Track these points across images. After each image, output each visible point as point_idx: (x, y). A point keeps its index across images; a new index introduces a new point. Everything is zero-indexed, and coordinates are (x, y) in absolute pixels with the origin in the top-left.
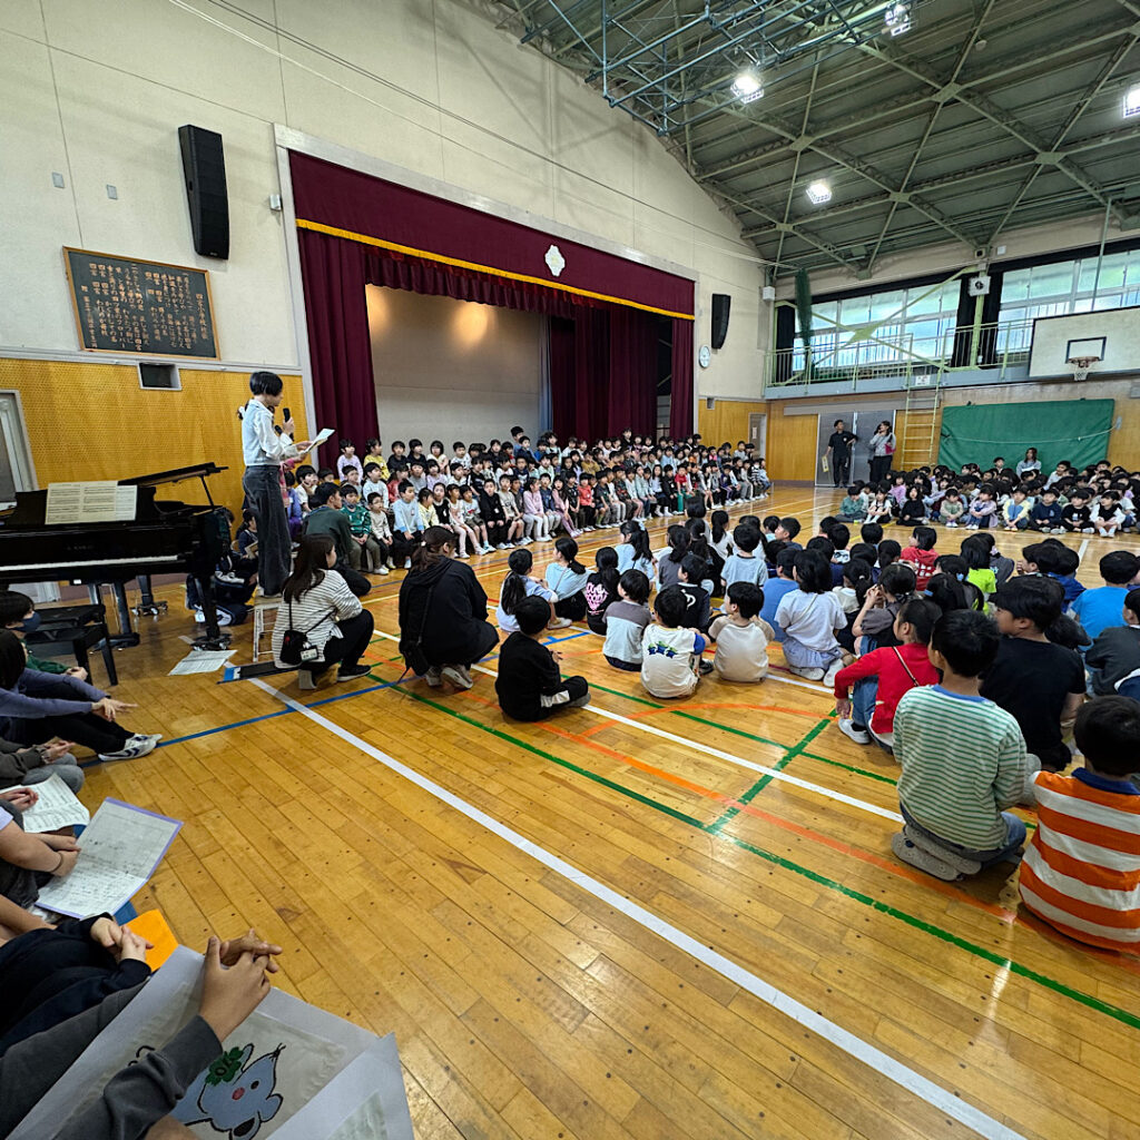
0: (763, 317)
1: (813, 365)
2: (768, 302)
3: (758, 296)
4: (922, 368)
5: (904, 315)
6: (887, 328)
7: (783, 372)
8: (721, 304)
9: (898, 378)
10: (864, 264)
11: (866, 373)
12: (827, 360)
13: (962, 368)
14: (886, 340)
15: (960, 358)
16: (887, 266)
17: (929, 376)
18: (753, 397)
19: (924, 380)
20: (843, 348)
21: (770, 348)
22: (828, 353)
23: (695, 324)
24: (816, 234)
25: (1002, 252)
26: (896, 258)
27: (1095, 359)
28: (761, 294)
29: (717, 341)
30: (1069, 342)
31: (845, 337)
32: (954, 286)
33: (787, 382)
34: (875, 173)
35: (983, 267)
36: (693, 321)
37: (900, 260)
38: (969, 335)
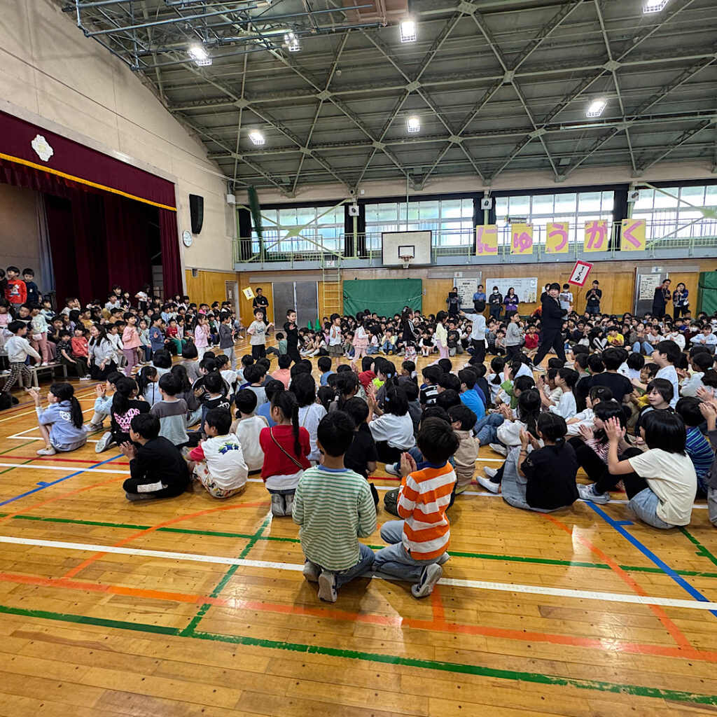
0: (228, 214)
1: (265, 250)
2: (231, 205)
3: (223, 199)
4: (330, 256)
5: (316, 223)
6: (308, 230)
7: (245, 254)
8: (196, 203)
9: (317, 261)
10: (290, 188)
11: (298, 257)
12: (274, 247)
13: (350, 258)
14: (308, 237)
15: (348, 252)
16: (303, 192)
17: (333, 262)
18: (227, 269)
19: (331, 264)
20: (283, 240)
21: (236, 237)
22: (274, 243)
23: (178, 214)
24: (259, 165)
25: (363, 193)
26: (308, 188)
27: (411, 257)
28: (226, 199)
29: (196, 228)
30: (399, 247)
31: (284, 233)
32: (340, 209)
33: (250, 260)
34: (290, 133)
35: (354, 200)
36: (175, 212)
37: (310, 190)
38: (352, 239)
